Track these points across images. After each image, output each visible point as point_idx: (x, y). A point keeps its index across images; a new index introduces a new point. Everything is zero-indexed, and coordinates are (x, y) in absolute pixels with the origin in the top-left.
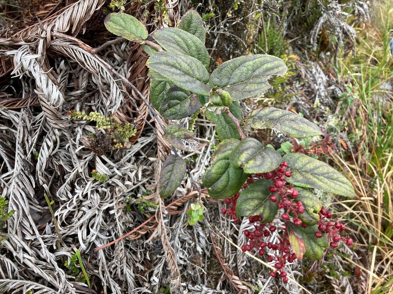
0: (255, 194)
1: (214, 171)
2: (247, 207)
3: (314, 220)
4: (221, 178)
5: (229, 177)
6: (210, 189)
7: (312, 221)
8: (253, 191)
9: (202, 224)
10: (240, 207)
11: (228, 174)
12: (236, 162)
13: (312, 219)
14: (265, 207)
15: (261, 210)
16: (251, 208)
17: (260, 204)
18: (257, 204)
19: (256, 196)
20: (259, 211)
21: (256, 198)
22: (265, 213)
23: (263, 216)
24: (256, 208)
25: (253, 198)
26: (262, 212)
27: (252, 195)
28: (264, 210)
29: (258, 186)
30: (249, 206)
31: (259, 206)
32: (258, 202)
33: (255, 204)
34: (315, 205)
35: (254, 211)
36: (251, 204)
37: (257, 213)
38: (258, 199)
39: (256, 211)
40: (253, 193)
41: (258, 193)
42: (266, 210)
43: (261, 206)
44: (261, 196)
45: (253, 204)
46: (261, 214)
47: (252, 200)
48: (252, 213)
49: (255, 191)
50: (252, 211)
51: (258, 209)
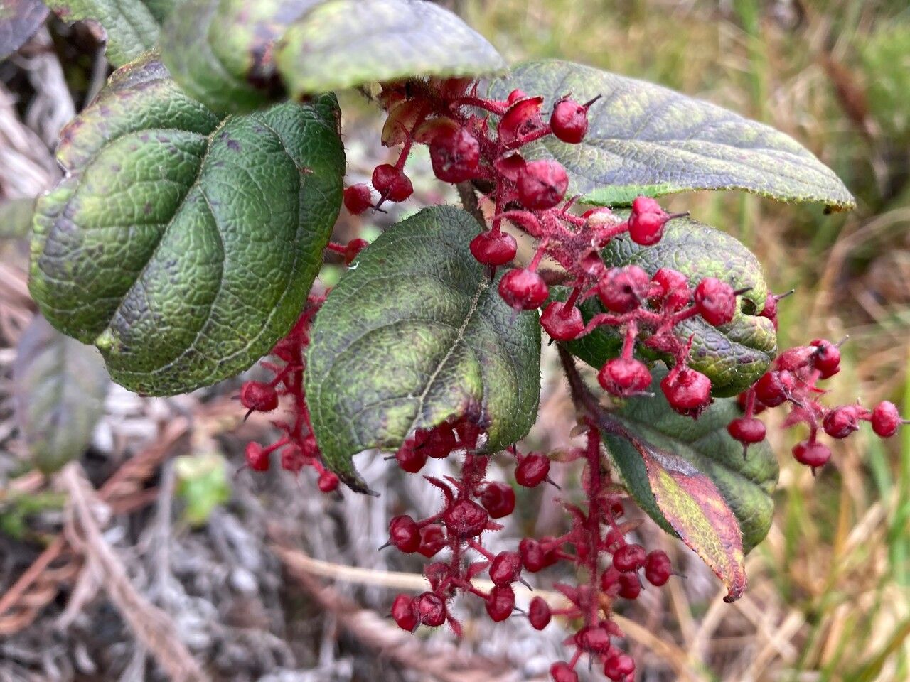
0: (407, 299)
1: (89, 205)
2: (379, 381)
3: (756, 354)
4: (163, 250)
5: (214, 228)
6: (105, 339)
7: (748, 360)
8: (389, 284)
9: (235, 509)
10: (333, 398)
11: (205, 209)
12: (212, 39)
13: (747, 352)
14: (481, 359)
15: (467, 379)
16: (408, 381)
17: (447, 350)
18: (433, 353)
19: (413, 306)
20: (456, 388)
21: (415, 317)
22: (488, 390)
23: (485, 409)
24: (433, 377)
25: (398, 320)
26: (475, 390)
27: (391, 306)
28: (484, 377)
29: (410, 252)
30: (392, 376)
31: (444, 361)
32: (434, 341)
33: (424, 353)
34: (741, 272)
35: (429, 394)
36: (399, 357)
37: (450, 400)
38: (428, 323)
39: (442, 395)
40: (392, 290)
41: (418, 286)
42: (492, 374)
43: (457, 356)
44: (442, 304)
45: (413, 354)
46: (475, 400)
47: (400, 336)
48: (420, 409)
49: (399, 280)
50: (418, 401)
51: (448, 375)
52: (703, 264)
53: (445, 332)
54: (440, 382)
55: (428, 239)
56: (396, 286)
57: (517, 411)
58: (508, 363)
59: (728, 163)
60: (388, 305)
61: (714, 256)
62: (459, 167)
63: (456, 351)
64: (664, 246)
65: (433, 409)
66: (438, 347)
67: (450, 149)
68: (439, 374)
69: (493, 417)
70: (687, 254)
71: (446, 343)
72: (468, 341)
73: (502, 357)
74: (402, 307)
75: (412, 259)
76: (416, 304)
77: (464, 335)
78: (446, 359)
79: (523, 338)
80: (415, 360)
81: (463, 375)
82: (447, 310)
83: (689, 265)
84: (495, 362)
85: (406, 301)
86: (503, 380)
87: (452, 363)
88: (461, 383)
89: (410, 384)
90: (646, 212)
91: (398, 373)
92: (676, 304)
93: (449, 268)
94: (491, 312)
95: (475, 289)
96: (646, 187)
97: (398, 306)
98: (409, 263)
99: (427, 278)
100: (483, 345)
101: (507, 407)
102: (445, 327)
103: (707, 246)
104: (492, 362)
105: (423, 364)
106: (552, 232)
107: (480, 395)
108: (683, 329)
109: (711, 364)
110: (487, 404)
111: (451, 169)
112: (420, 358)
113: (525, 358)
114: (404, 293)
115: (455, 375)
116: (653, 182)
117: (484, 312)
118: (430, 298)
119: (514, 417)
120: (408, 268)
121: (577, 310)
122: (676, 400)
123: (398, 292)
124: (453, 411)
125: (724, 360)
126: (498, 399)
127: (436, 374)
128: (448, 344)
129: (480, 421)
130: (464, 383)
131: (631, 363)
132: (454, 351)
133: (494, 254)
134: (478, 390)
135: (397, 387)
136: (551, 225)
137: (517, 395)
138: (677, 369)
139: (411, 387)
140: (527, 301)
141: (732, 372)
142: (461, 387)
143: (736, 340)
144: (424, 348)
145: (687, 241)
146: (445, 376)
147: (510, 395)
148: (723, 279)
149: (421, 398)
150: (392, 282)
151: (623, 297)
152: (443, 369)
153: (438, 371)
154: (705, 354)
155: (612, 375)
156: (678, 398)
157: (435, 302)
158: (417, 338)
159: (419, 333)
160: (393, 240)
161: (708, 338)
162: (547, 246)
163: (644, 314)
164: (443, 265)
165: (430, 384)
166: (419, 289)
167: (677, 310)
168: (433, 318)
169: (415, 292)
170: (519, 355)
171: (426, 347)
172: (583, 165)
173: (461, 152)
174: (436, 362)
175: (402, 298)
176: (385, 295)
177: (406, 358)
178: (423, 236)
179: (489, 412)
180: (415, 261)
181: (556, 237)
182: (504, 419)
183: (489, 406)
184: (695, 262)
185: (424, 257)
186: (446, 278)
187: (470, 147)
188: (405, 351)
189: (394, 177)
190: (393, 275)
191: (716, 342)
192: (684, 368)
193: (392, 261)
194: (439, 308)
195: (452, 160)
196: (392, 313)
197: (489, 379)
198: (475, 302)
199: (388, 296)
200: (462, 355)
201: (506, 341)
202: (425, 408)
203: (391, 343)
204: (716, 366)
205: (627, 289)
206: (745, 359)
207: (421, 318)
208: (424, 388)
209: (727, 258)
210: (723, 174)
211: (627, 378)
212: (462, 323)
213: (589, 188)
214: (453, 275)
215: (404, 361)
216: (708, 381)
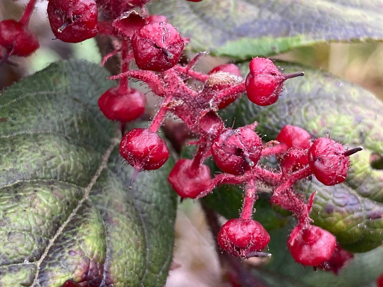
0: (28, 160)
8: (10, 144)
14: (105, 219)
15: (88, 242)
16: (25, 245)
17: (70, 210)
18: (53, 216)
19: (34, 167)
20: (75, 252)
21: (37, 178)
22: (112, 252)
23: (106, 272)
24: (52, 241)
25: (18, 181)
26: (96, 252)
27: (10, 167)
28: (108, 238)
29: (35, 109)
30: (6, 241)
31: (66, 223)
32: (55, 202)
33: (43, 216)
34: (371, 127)
35: (47, 258)
36: (15, 221)
37: (68, 265)
38: (50, 184)
39: (59, 259)
40: (12, 150)
41: (40, 145)
42: (116, 234)
43: (79, 217)
44: (66, 163)
45: (30, 217)
46: (96, 263)
47: (18, 199)
48: (37, 275)
49: (21, 139)
50: (35, 267)
51: (68, 238)
52: (332, 119)
53: (68, 193)
54: (59, 246)
55: (55, 95)
56: (16, 146)
57: (144, 273)
58: (135, 222)
59: (365, 13)
60: (7, 166)
61: (344, 111)
62: (77, 27)
63: (80, 212)
64: (295, 101)
65: (49, 274)
66: (59, 208)
67: (66, 10)
68: (58, 238)
69: (115, 280)
70: (317, 108)
71: (68, 204)
72: (93, 201)
73: (129, 217)
74: (22, 168)
75: (36, 117)
76: (38, 165)
77: (90, 194)
78: (68, 221)
79: (155, 196)
80: (32, 223)
81: (84, 237)
82: (71, 169)
83: (318, 120)
84: (121, 222)
85: (26, 161)
86: (128, 241)
87: (75, 224)
88: (81, 246)
89: (27, 249)
90: (261, 73)
91: (14, 238)
92: (294, 164)
93: (76, 125)
94: (122, 169)
95: (106, 145)
96: (280, 40)
97: (18, 166)
98: (33, 121)
99: (51, 136)
100: (110, 204)
101: (131, 269)
102: (69, 187)
103: (339, 101)
104: (118, 222)
105: (42, 227)
106: (174, 91)
107: (101, 257)
108: (310, 186)
109: (339, 220)
110: (109, 267)
111: (68, 29)
112: (39, 221)
113: (156, 216)
114: (26, 153)
115: (75, 238)
116: (287, 34)
117: (114, 170)
118: (53, 157)
119: (140, 279)
120: (32, 126)
121: (205, 167)
122: (301, 259)
123: (18, 152)
124: (71, 276)
125: (351, 216)
126: (122, 261)
127: (56, 237)
128: (71, 205)
129: (102, 284)
130: (85, 246)
131: (247, 224)
132: (78, 212)
133: (121, 111)
134: (99, 252)
135: (12, 253)
136: (173, 83)
137: (144, 255)
138: (300, 227)
139: (28, 252)
140: (146, 162)
141: (362, 228)
142: (81, 250)
143: (366, 195)
144: (43, 210)
145: (319, 95)
146: (64, 239)
147: (135, 256)
148: (352, 134)
149: (38, 263)
150: (13, 142)
151: (233, 159)
152: (63, 231)
153: (58, 234)
154: (332, 211)
155: (230, 236)
156: (303, 256)
157: (59, 161)
158: (36, 200)
159: (38, 194)
160: (17, 96)
161: (336, 194)
162: (168, 105)
163: (264, 174)
164: (69, 123)
165: (48, 248)
166: (42, 148)
167: (295, 169)
168: (56, 178)
169: (37, 152)
170: (149, 214)
171: (45, 209)
172: (218, 17)
173: (77, 13)
174: (56, 225)
175: (23, 159)
176: (4, 156)
177: (23, 222)
178: (49, 92)
179: (112, 275)
180: (39, 119)
181: (178, 96)
182: (128, 282)
183: (112, 269)
184: (324, 117)
185: (49, 115)
186: (73, 136)
187: (87, 8)
188: (23, 214)
189: (18, 33)
190: (15, 134)
191: (343, 198)
192: (307, 226)
193: (15, 119)
194: (63, 168)
195: (69, 21)
196: (11, 174)
197: (113, 240)
198: (106, 158)
199: (8, 156)
200: (85, 217)
201: (136, 198)
202: (42, 273)
203: (8, 206)
204: (345, 222)
205: (239, 152)
206: (374, 214)
207: (43, 178)
208: (42, 252)
209: (356, 112)
210: (358, 25)
211: (244, 239)
212: (89, 181)
213: (223, 41)
214: (81, 132)
215: (21, 225)
216: (333, 239)
